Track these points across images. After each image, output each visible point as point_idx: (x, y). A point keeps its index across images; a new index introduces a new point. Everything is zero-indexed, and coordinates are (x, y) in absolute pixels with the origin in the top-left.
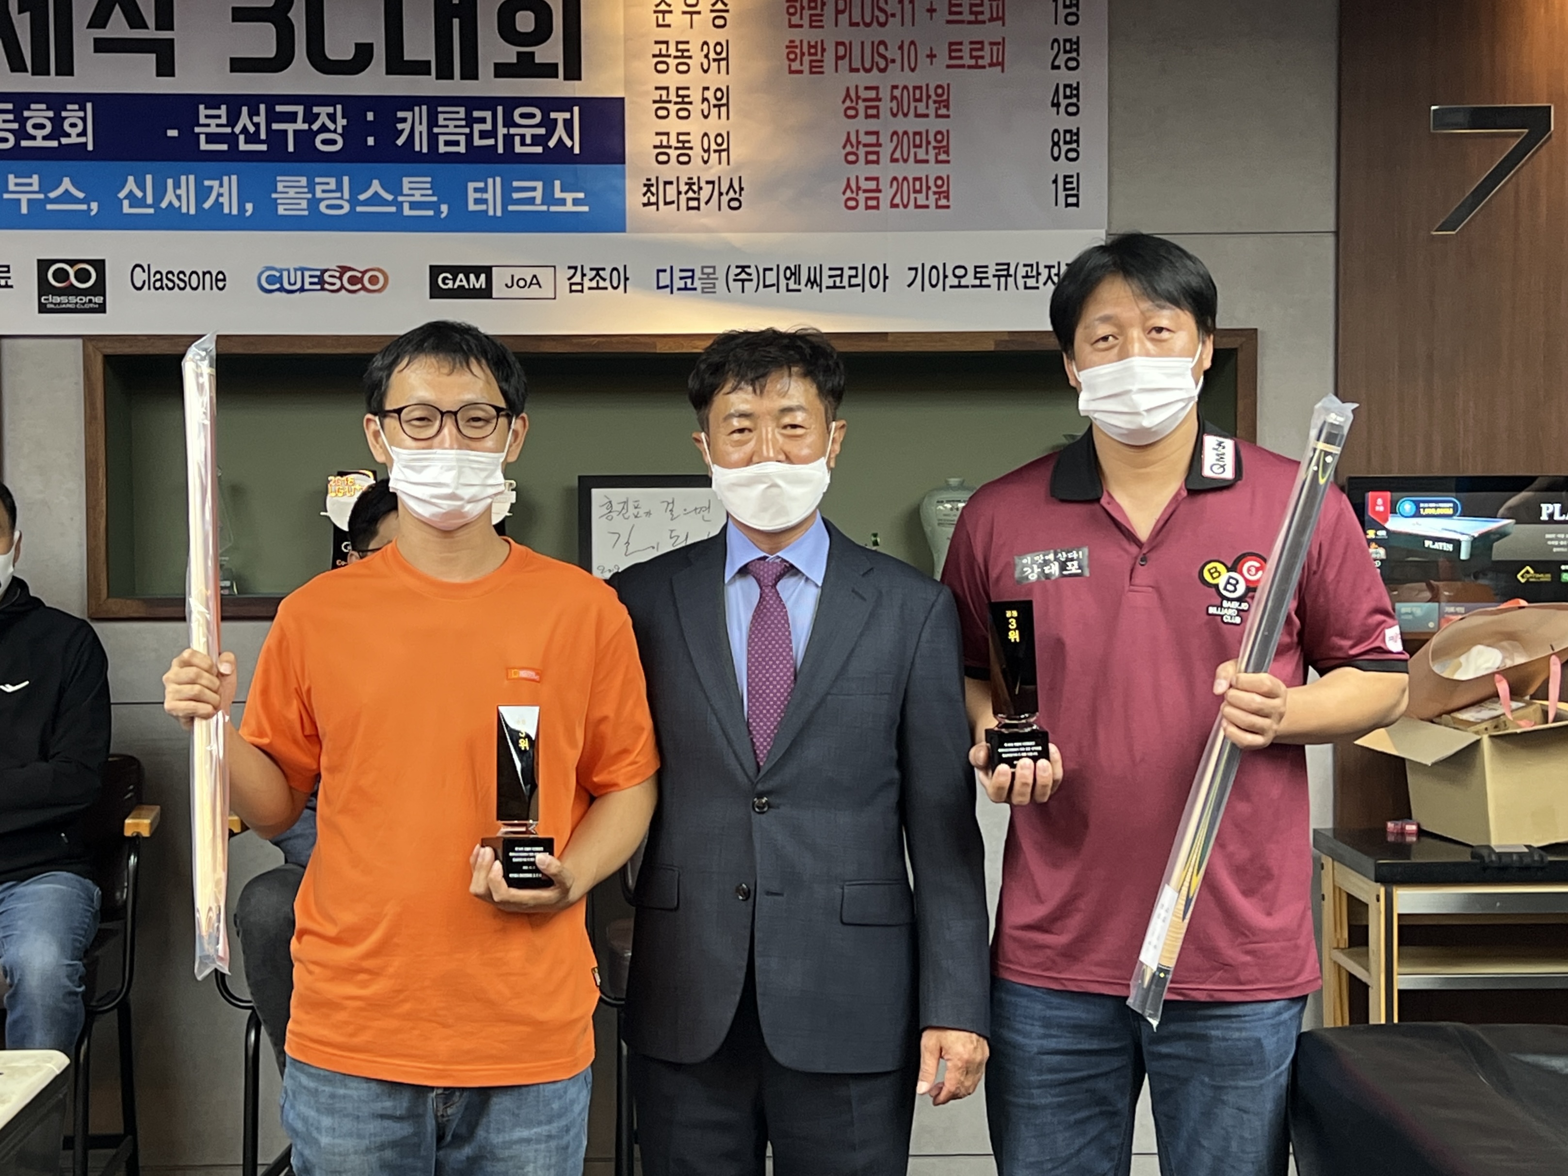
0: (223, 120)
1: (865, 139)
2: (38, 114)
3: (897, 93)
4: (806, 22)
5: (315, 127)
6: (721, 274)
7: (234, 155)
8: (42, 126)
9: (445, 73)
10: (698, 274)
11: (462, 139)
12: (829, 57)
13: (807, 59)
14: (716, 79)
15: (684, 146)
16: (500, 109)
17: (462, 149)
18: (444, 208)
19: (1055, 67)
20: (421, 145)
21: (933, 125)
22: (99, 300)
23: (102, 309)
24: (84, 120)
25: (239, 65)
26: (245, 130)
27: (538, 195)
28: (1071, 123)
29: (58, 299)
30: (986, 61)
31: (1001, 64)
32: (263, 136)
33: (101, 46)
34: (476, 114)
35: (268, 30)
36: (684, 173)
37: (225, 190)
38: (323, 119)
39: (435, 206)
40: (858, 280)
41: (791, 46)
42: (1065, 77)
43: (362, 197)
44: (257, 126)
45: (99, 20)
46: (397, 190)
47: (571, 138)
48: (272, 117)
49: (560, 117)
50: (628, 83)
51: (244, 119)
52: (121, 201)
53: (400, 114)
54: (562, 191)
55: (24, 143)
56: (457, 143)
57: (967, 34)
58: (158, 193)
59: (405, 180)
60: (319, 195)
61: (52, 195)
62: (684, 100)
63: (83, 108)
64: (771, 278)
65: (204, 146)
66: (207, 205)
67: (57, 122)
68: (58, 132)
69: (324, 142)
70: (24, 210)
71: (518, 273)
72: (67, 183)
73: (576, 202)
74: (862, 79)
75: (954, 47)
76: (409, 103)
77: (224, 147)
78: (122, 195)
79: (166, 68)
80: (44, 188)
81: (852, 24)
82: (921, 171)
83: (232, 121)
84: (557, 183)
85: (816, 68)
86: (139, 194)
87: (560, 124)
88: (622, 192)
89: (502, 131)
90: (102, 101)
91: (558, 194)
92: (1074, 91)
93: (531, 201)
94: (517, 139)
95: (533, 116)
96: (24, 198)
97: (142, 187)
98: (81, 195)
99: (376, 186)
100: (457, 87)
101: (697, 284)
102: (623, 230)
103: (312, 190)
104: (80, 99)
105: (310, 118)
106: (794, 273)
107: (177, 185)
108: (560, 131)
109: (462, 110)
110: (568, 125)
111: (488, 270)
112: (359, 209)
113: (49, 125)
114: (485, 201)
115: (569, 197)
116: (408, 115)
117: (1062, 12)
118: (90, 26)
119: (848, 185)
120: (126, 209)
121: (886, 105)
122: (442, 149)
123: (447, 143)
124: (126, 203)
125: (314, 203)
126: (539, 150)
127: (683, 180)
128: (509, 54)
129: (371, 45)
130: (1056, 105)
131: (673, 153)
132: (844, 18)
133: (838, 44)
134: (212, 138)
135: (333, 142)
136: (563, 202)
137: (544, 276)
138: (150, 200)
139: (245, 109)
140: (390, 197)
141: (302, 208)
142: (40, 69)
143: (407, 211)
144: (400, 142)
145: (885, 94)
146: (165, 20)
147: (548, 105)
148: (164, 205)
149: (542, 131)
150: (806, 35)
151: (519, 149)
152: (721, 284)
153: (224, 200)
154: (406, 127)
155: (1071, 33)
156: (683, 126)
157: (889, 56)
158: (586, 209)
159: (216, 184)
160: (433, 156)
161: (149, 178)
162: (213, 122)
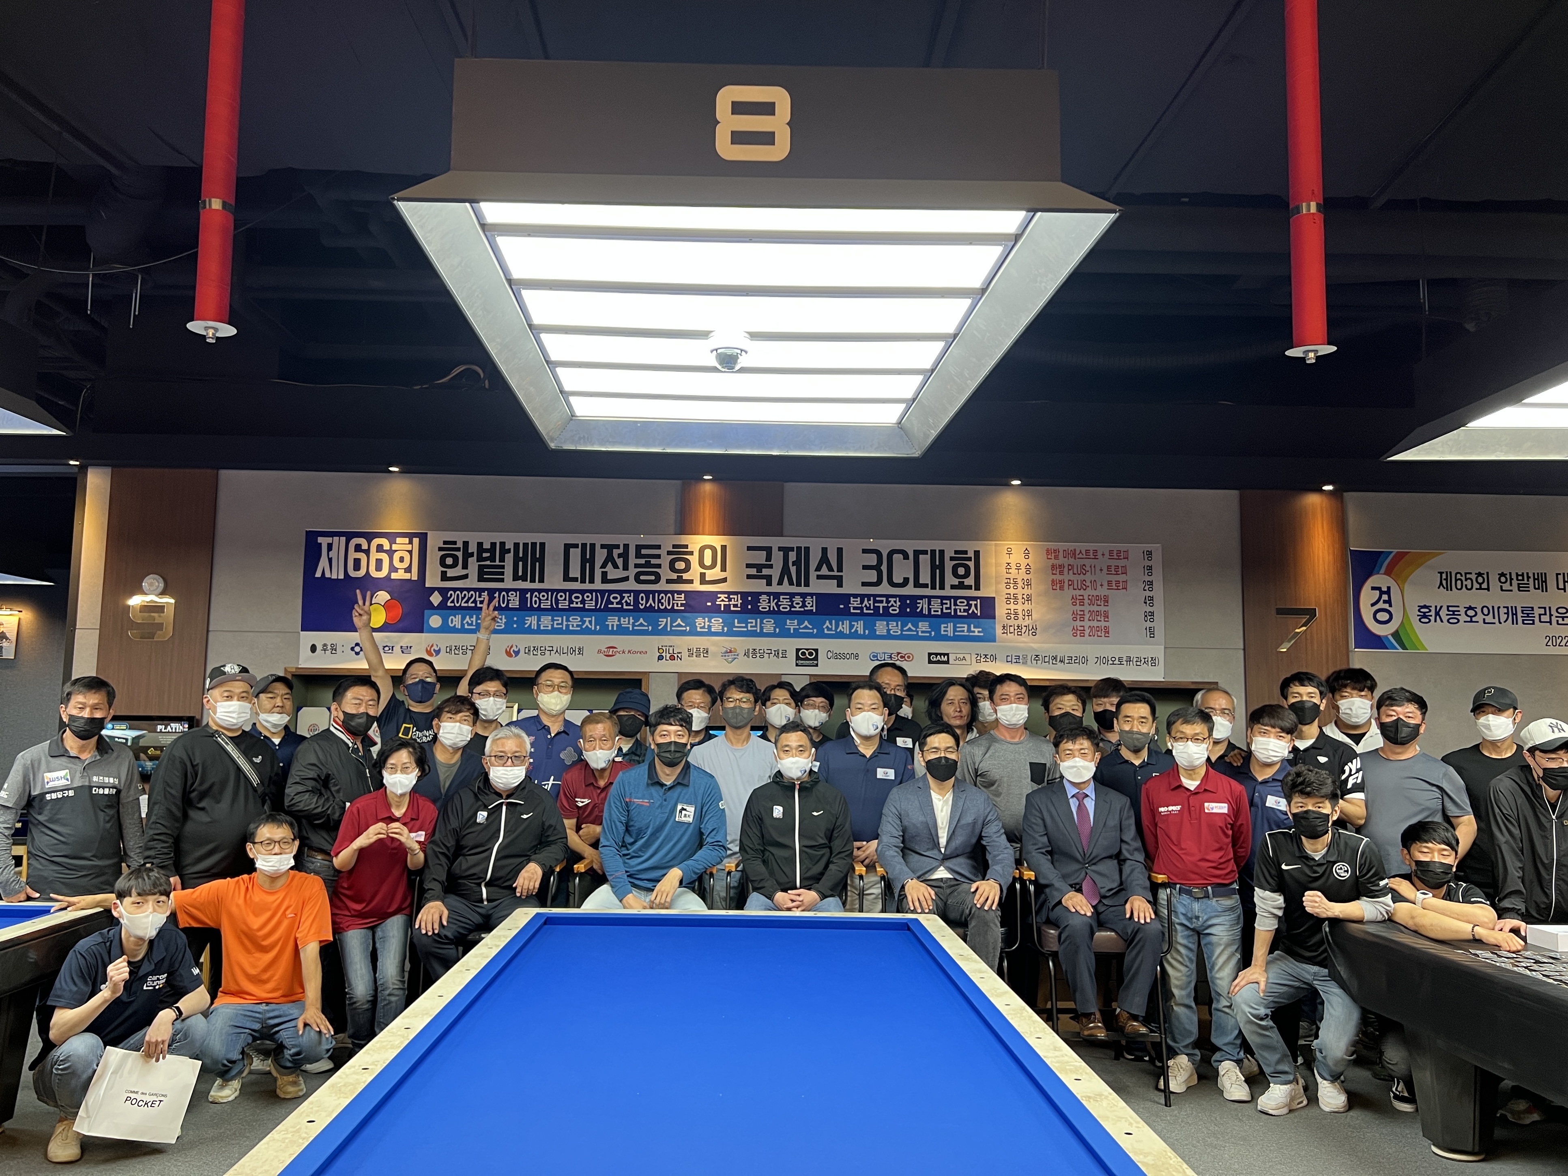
0: (859, 602)
1: (1079, 613)
2: (798, 599)
3: (1090, 597)
4: (1058, 573)
5: (890, 605)
6: (1029, 658)
7: (862, 614)
8: (798, 604)
9: (933, 587)
10: (1021, 657)
11: (940, 610)
12: (1066, 584)
13: (1058, 585)
14: (1027, 591)
15: (1016, 614)
16: (952, 600)
17: (939, 613)
18: (933, 633)
19: (1144, 590)
20: (926, 612)
21: (1103, 608)
22: (816, 662)
23: (817, 665)
24: (812, 601)
25: (864, 584)
26: (866, 606)
27: (966, 629)
28: (1151, 609)
29: (802, 662)
30: (1121, 587)
31: (1126, 589)
32: (872, 608)
33: (819, 577)
34: (944, 601)
35: (875, 572)
36: (1016, 623)
37: (859, 626)
38: (892, 602)
39: (930, 632)
40: (1077, 661)
41: (1053, 581)
42: (1148, 593)
43: (905, 629)
44: (870, 604)
45: (818, 569)
46: (917, 627)
47: (977, 610)
48: (875, 601)
49: (973, 603)
50: (996, 592)
51: (866, 602)
52: (824, 629)
53: (918, 601)
54: (974, 628)
55: (793, 609)
56: (938, 611)
57: (1114, 578)
58: (837, 626)
59: (920, 623)
60: (890, 628)
61: (801, 627)
62: (1016, 598)
63: (812, 598)
64: (1047, 659)
65: (852, 611)
66: (853, 631)
67: (804, 602)
68: (804, 606)
69: (893, 610)
70: (792, 632)
71: (958, 656)
72: (806, 623)
73: (979, 632)
74: (1078, 592)
75: (1109, 583)
76: (922, 597)
77: (859, 611)
78: (824, 627)
79: (840, 585)
80: (799, 624)
81: (1074, 574)
82: (1099, 624)
83: (862, 603)
84: (972, 626)
85: (1061, 588)
86: (830, 627)
87: (973, 606)
88: (994, 629)
89: (953, 607)
90: (818, 595)
91: (972, 629)
92: (1151, 598)
93: (963, 631)
94: (958, 611)
95: (963, 602)
96: (792, 628)
97: (831, 624)
98: (811, 627)
99: (910, 625)
100: (938, 592)
101: (1021, 661)
102: (995, 641)
103: (888, 626)
104: (811, 595)
105: (888, 602)
106: (1055, 658)
107: (843, 624)
108: (973, 607)
109: (939, 600)
110: (976, 605)
111: (948, 655)
112: (904, 633)
113: (801, 603)
114: (947, 631)
115: (976, 630)
116: (921, 601)
117: (1146, 572)
118: (816, 571)
119: (1074, 628)
120: (826, 632)
121: (1086, 601)
122: (933, 613)
123: (934, 611)
124: (826, 630)
125: (888, 631)
126: (966, 614)
127: (1016, 625)
128: (956, 582)
129: (908, 578)
130: (1146, 603)
131: (1013, 616)
132: (1071, 572)
133: (1069, 580)
134: (855, 608)
135: (896, 610)
136: (974, 632)
137: (967, 657)
138: (834, 629)
139: (866, 599)
140: (914, 629)
141: (885, 632)
142: (799, 585)
143: (920, 634)
144: (918, 610)
145: (1086, 597)
146: (840, 569)
147: (969, 599)
148: (838, 630)
149: (967, 608)
150: (1058, 577)
151: (959, 613)
152: (1029, 661)
153: (859, 629)
154: (920, 605)
155: (1150, 579)
156: (1016, 607)
157: (1087, 584)
158: (982, 634)
159: (856, 623)
160: (930, 615)
161: (834, 621)
162: (855, 603)
